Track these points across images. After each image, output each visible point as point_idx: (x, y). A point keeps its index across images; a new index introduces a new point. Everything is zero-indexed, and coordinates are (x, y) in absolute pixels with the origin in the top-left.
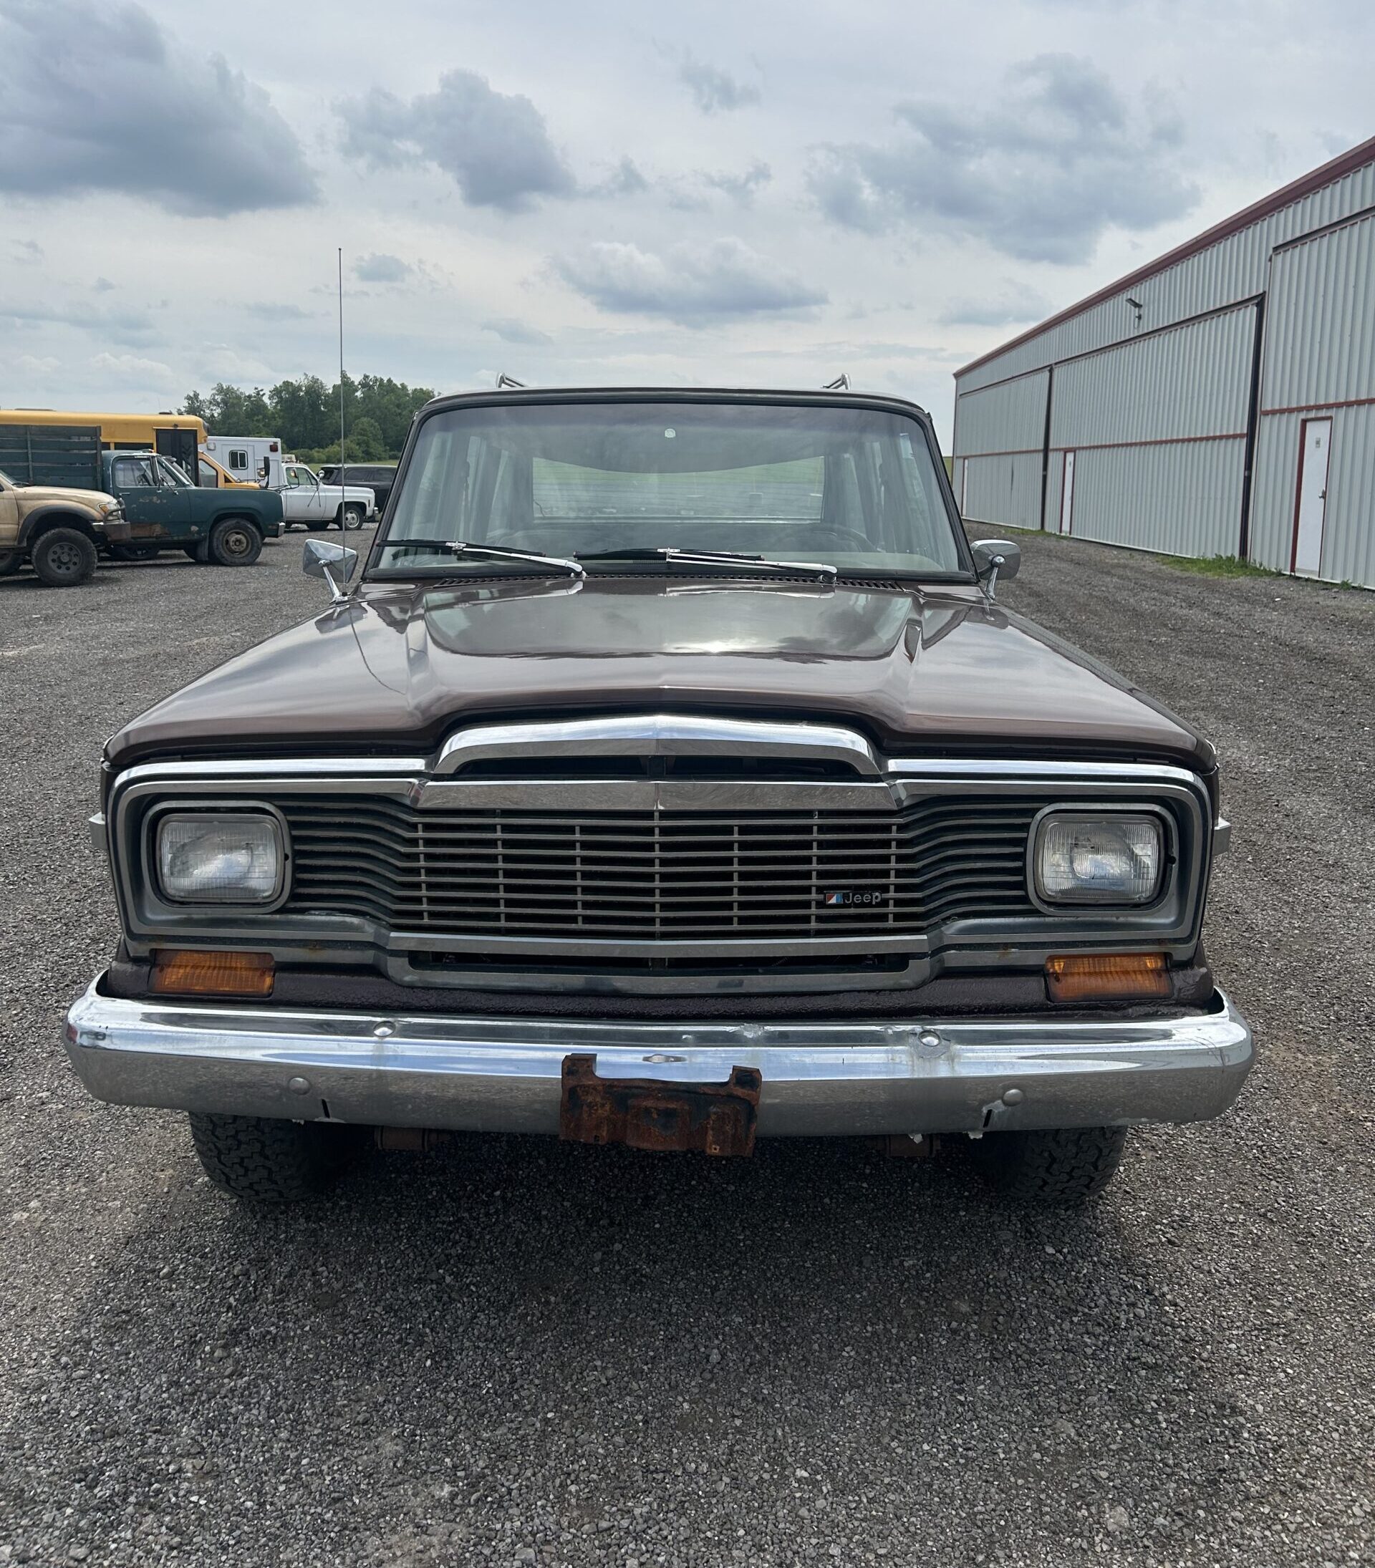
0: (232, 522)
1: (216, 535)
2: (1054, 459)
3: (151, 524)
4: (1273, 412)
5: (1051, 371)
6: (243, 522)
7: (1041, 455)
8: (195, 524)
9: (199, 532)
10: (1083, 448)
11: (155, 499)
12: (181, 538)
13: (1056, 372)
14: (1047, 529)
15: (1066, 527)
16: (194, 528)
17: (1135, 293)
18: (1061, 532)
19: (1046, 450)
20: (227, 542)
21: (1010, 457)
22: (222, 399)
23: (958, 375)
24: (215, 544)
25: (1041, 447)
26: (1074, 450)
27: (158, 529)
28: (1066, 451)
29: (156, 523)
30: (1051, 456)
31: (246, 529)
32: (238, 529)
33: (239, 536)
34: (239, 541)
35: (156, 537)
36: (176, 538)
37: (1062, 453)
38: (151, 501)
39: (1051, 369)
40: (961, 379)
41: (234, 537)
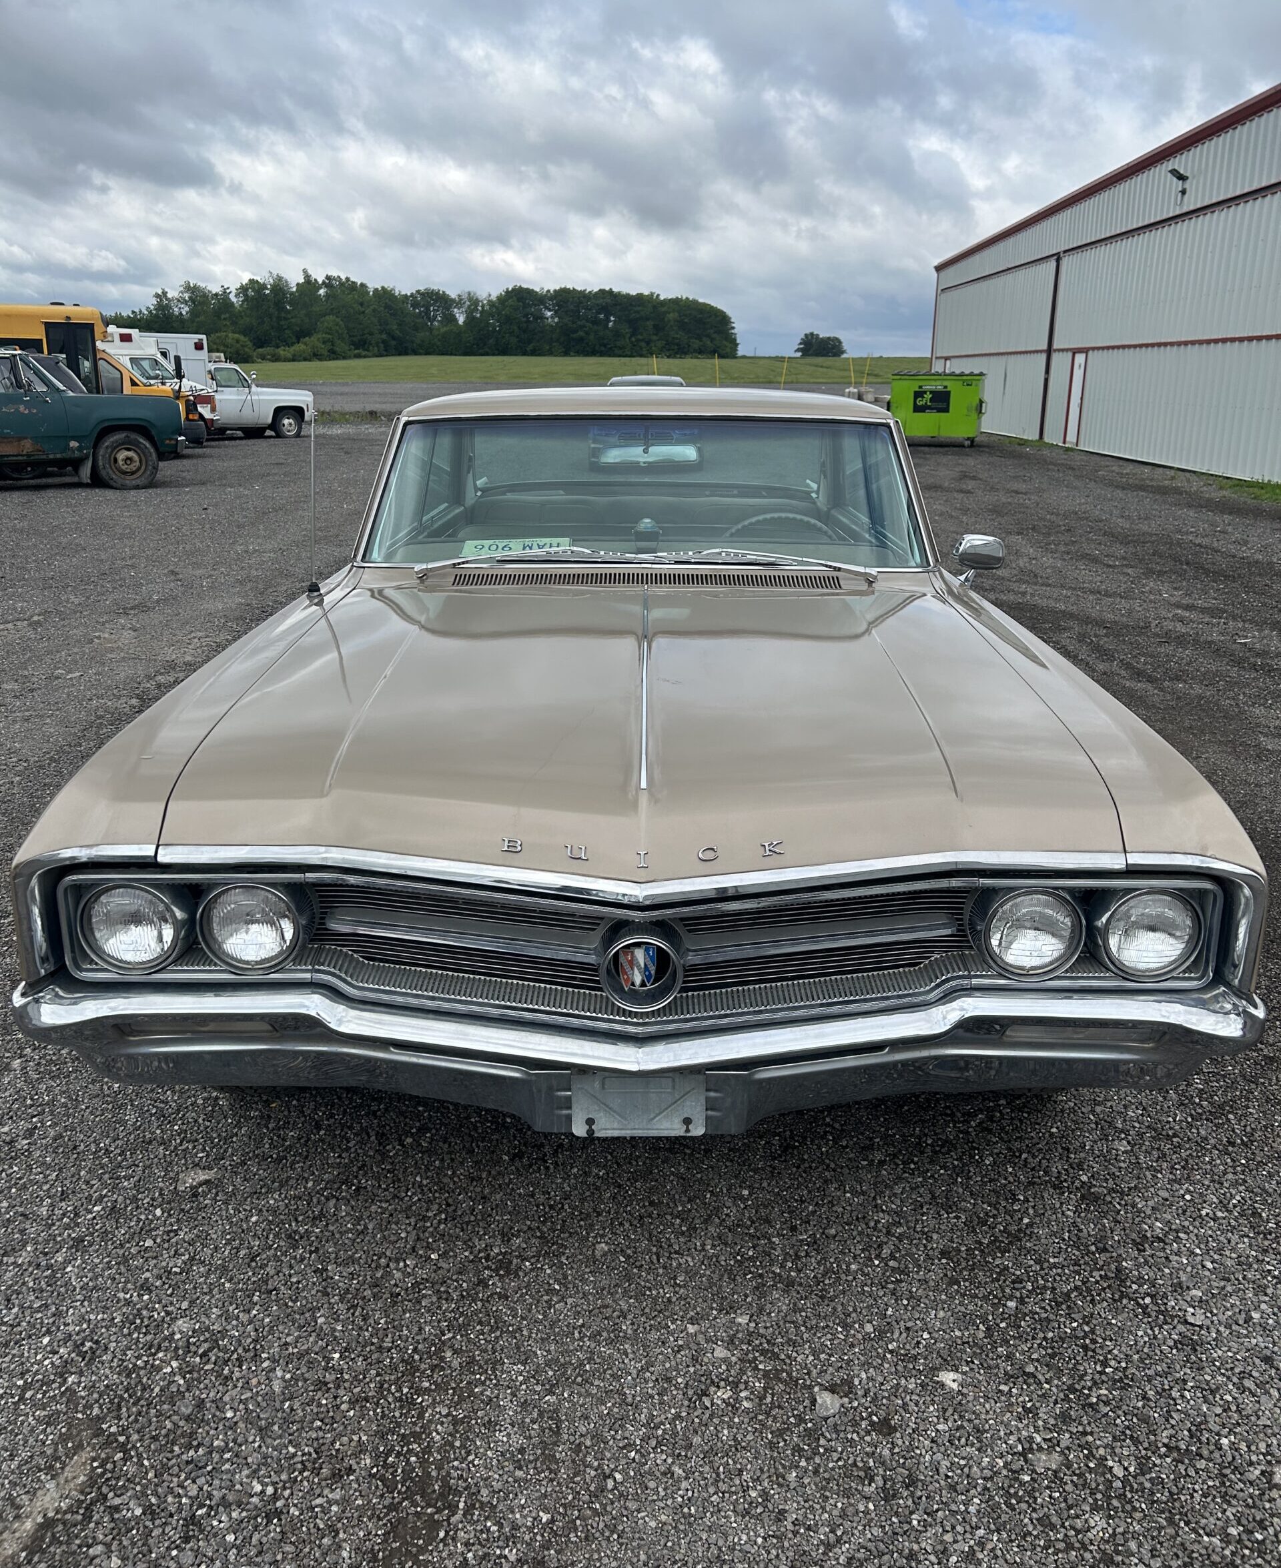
0: (119, 436)
1: (102, 452)
2: (1060, 362)
3: (20, 439)
5: (1058, 261)
6: (133, 436)
7: (1044, 356)
8: (74, 438)
9: (80, 449)
10: (1098, 348)
11: (22, 408)
12: (59, 456)
13: (1065, 262)
14: (1046, 439)
15: (1071, 437)
16: (74, 444)
17: (1178, 163)
18: (1064, 442)
19: (1049, 351)
20: (116, 460)
21: (1004, 358)
22: (190, 298)
23: (939, 268)
24: (101, 463)
25: (1045, 347)
26: (1085, 351)
27: (27, 446)
28: (1075, 352)
29: (26, 438)
30: (1055, 357)
31: (137, 444)
32: (128, 445)
33: (130, 454)
34: (128, 460)
35: (28, 455)
36: (51, 456)
37: (1070, 354)
38: (17, 410)
39: (1058, 257)
40: (943, 273)
41: (122, 455)
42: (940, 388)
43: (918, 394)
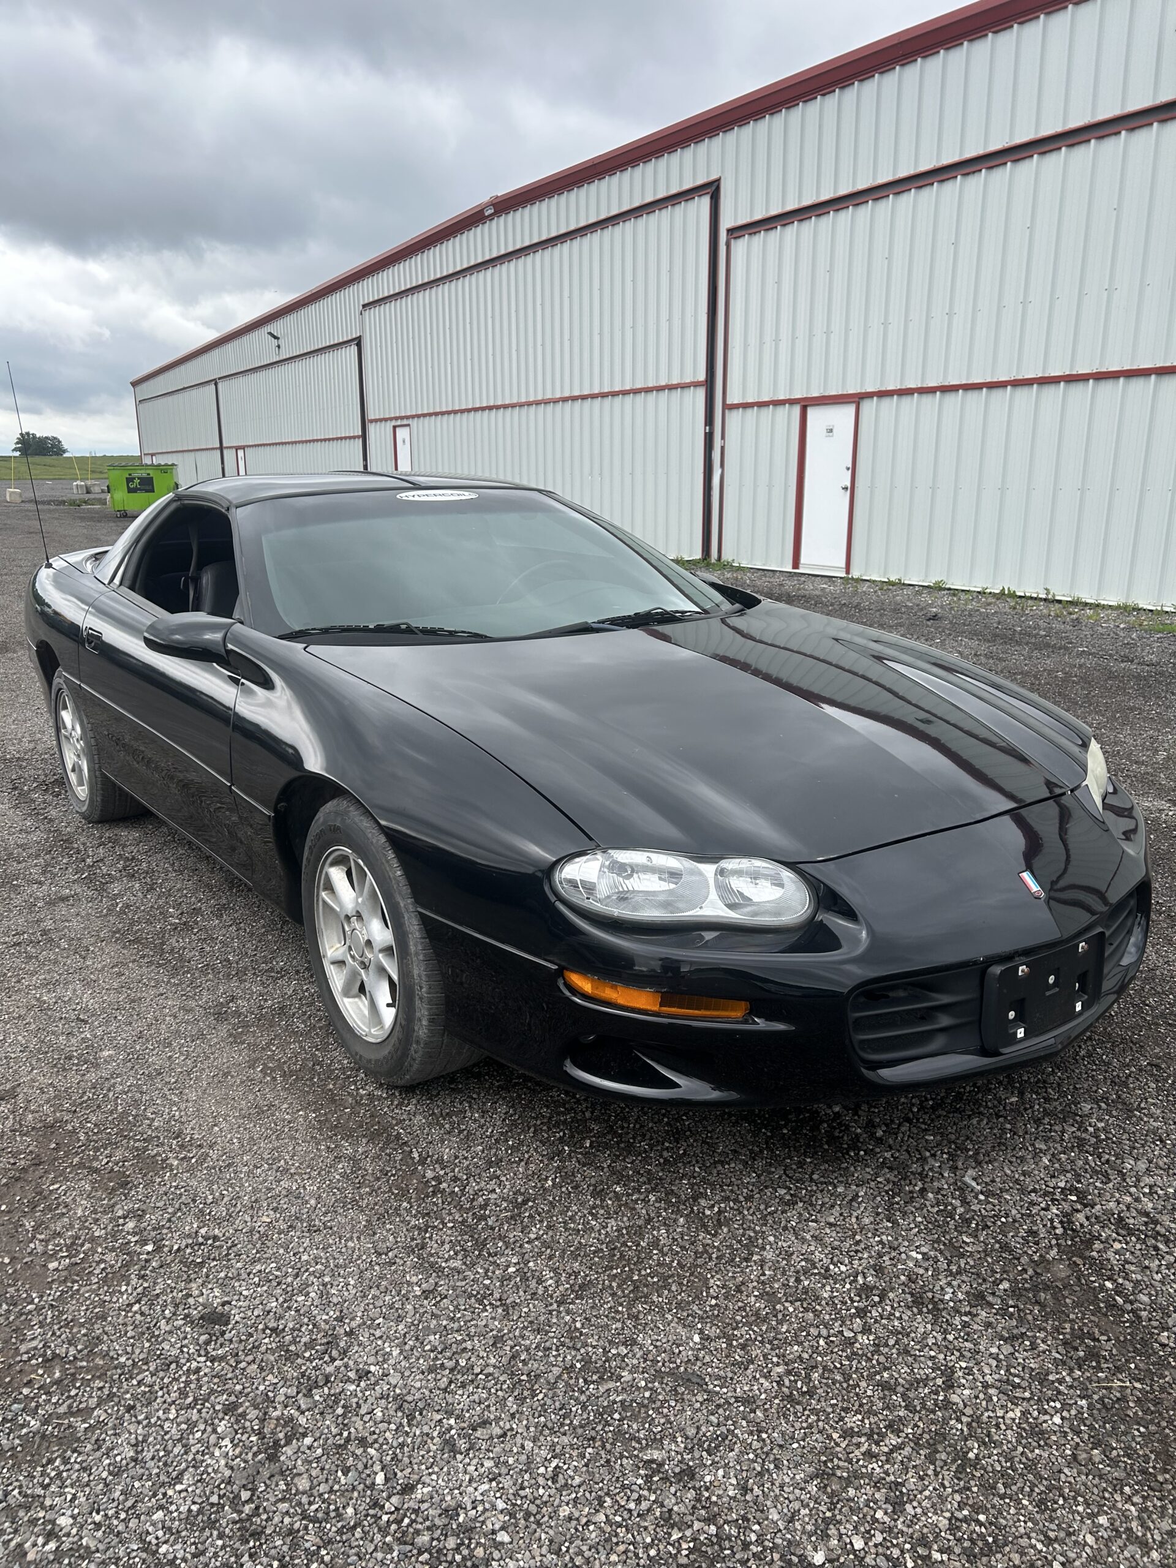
2: (229, 455)
4: (376, 421)
7: (219, 452)
10: (250, 446)
13: (220, 385)
17: (272, 328)
19: (221, 448)
23: (134, 384)
25: (218, 446)
26: (243, 448)
28: (237, 448)
37: (234, 451)
39: (215, 383)
40: (138, 388)
42: (145, 475)
43: (129, 480)
